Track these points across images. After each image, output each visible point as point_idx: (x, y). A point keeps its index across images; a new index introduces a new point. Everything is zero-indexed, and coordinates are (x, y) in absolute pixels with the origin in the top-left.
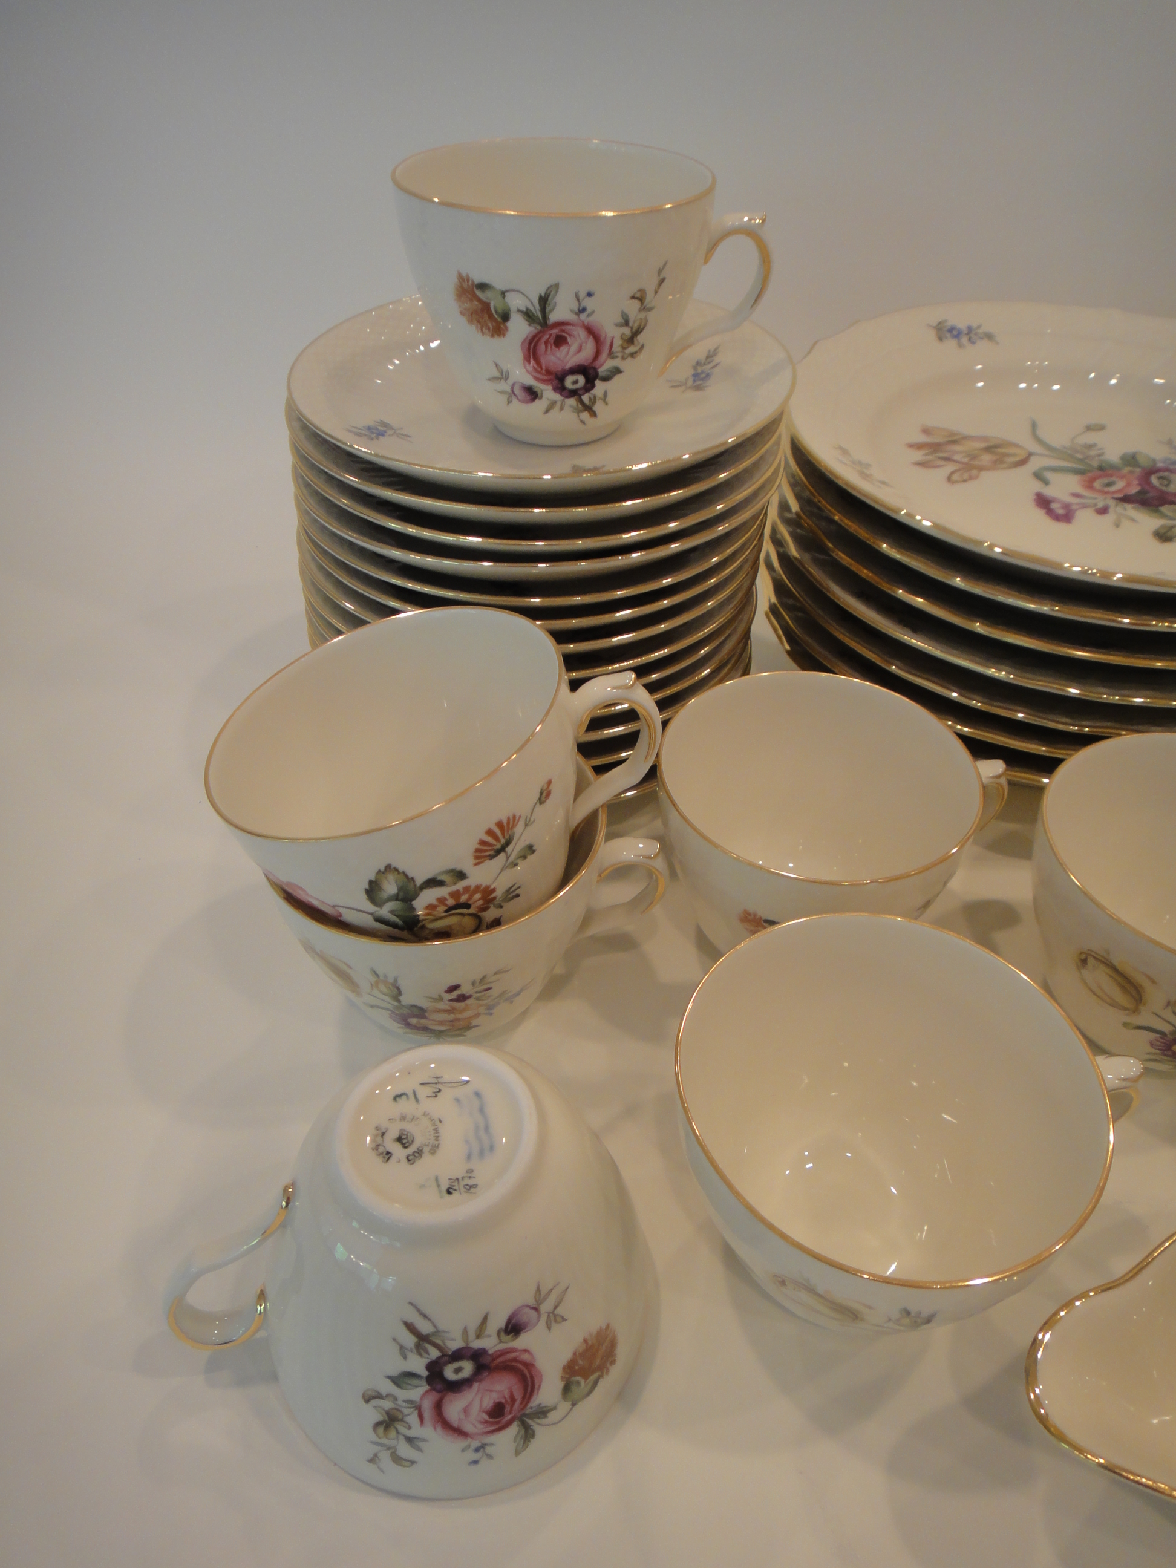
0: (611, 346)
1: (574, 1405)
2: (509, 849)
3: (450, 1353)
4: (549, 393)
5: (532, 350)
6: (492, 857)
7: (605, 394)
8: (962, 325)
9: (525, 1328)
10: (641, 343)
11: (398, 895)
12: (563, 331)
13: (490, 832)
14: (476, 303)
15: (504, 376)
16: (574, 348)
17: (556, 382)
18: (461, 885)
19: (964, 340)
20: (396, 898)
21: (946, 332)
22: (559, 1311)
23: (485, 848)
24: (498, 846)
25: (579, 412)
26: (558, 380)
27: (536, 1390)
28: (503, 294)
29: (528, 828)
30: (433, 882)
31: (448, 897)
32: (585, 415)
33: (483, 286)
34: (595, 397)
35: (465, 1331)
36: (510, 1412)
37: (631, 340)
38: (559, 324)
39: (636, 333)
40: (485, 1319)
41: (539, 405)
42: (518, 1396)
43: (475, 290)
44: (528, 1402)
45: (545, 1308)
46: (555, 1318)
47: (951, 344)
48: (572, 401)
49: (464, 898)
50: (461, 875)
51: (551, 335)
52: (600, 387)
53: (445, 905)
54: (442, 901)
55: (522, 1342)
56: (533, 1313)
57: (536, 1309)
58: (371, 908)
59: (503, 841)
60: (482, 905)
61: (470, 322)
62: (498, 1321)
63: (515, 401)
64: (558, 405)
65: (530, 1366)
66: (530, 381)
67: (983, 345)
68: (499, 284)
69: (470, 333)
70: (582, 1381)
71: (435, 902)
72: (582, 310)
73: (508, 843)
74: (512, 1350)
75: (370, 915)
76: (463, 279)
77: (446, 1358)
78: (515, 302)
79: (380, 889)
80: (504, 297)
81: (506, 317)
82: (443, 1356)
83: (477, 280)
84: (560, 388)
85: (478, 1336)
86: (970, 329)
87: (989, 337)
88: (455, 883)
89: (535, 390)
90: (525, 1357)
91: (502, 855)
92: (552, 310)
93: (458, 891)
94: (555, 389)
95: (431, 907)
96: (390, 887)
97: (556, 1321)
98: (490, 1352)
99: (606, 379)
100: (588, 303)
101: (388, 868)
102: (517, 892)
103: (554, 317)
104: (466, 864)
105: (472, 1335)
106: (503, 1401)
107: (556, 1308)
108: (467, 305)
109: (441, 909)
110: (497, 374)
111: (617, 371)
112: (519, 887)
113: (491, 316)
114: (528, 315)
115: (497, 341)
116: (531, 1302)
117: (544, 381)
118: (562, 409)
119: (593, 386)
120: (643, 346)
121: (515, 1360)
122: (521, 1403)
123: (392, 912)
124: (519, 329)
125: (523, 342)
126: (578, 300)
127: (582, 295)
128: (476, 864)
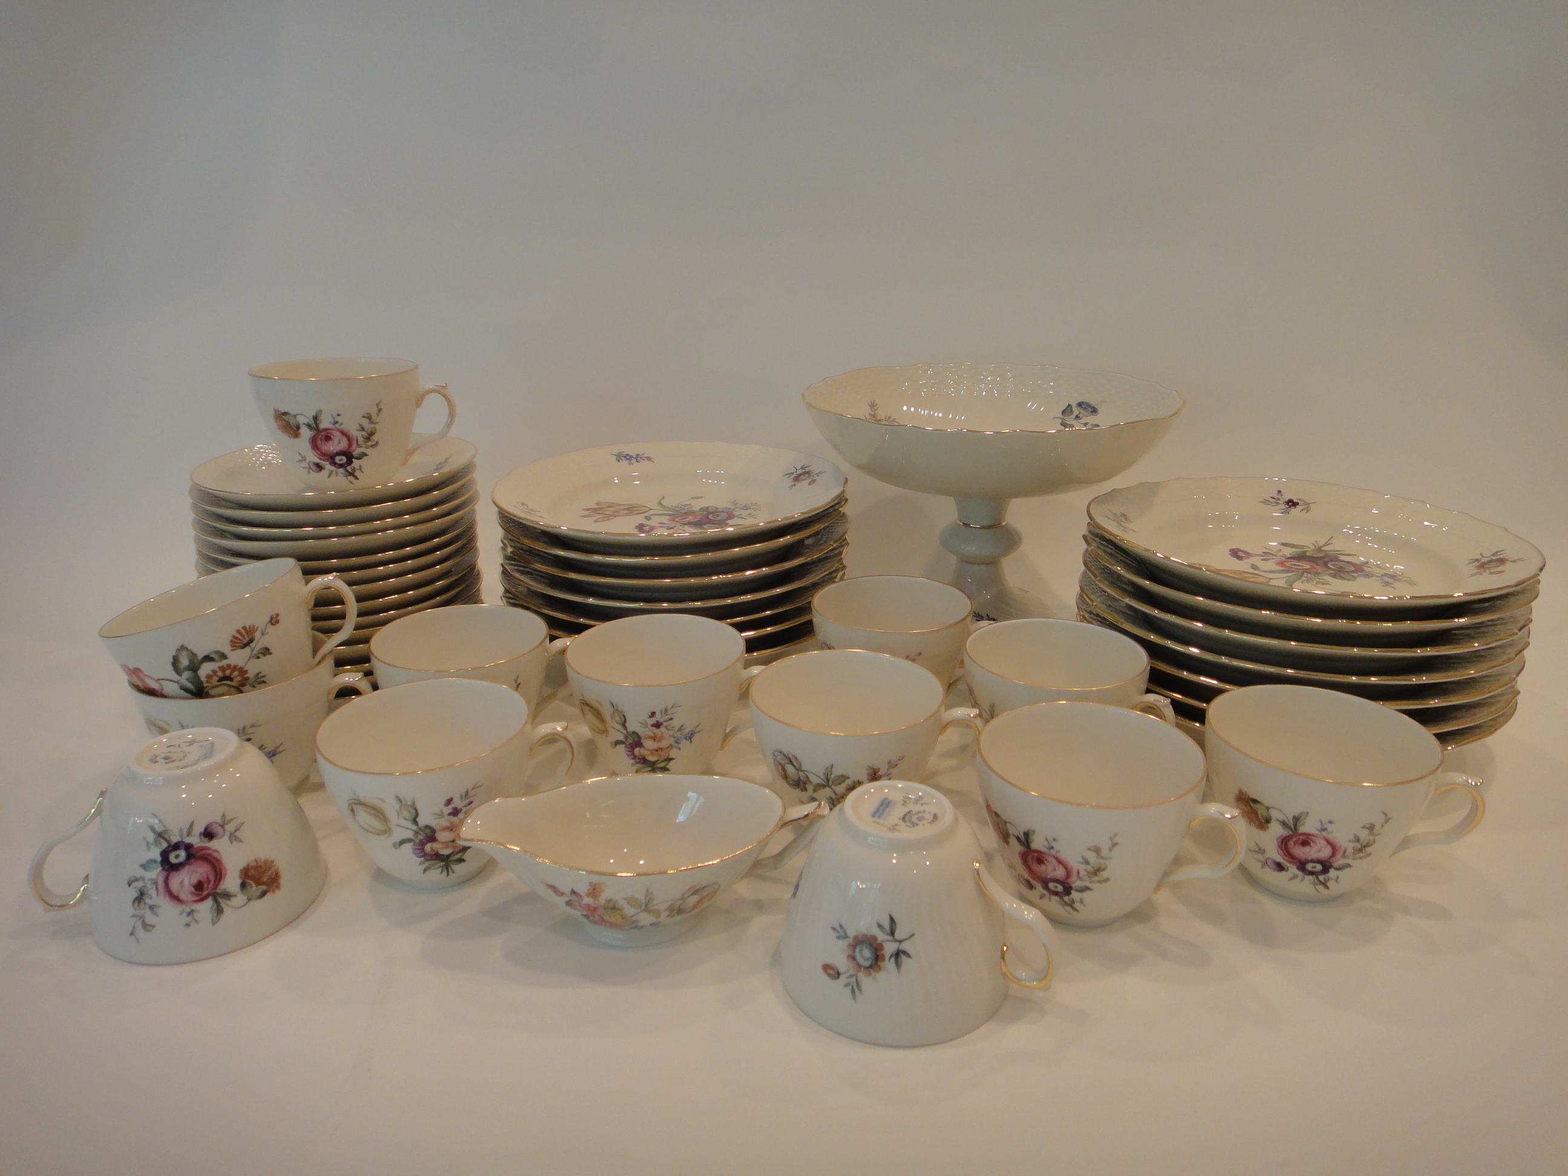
0: (357, 441)
1: (249, 900)
2: (253, 645)
3: (173, 844)
4: (328, 466)
5: (314, 445)
6: (242, 648)
7: (360, 466)
8: (633, 454)
9: (215, 837)
10: (376, 440)
11: (188, 666)
12: (328, 433)
13: (238, 631)
14: (283, 422)
15: (304, 459)
16: (336, 442)
17: (330, 460)
18: (224, 663)
19: (634, 461)
20: (188, 668)
21: (620, 457)
22: (237, 834)
23: (237, 641)
24: (245, 642)
25: (346, 476)
26: (331, 458)
27: (223, 878)
28: (295, 416)
29: (264, 637)
30: (208, 658)
31: (217, 669)
32: (351, 478)
33: (285, 414)
34: (354, 468)
35: (181, 831)
36: (207, 890)
37: (368, 438)
38: (325, 430)
39: (371, 434)
40: (192, 824)
41: (324, 473)
42: (212, 878)
43: (283, 417)
44: (218, 884)
45: (230, 828)
46: (234, 837)
47: (625, 463)
48: (341, 470)
49: (228, 672)
50: (224, 656)
51: (322, 436)
52: (356, 463)
53: (217, 676)
54: (214, 672)
55: (214, 844)
56: (220, 830)
57: (222, 826)
58: (176, 677)
59: (248, 639)
60: (241, 681)
61: (283, 432)
62: (199, 828)
63: (312, 472)
64: (334, 473)
65: (218, 861)
66: (317, 461)
67: (644, 464)
68: (292, 412)
69: (284, 437)
70: (254, 885)
71: (210, 673)
72: (336, 423)
73: (251, 641)
74: (208, 848)
75: (176, 684)
76: (276, 411)
77: (170, 848)
78: (302, 420)
79: (179, 662)
80: (296, 418)
81: (298, 428)
82: (169, 846)
83: (283, 411)
84: (334, 463)
85: (189, 834)
86: (637, 455)
87: (649, 459)
88: (221, 661)
89: (321, 464)
90: (216, 855)
91: (248, 649)
92: (320, 423)
93: (223, 666)
94: (330, 464)
95: (209, 677)
96: (185, 662)
97: (235, 840)
98: (195, 846)
99: (358, 458)
100: (338, 419)
101: (183, 648)
102: (264, 679)
103: (322, 426)
104: (226, 649)
105: (185, 833)
106: (202, 880)
107: (236, 831)
108: (280, 424)
109: (215, 679)
110: (300, 458)
111: (364, 455)
112: (264, 676)
113: (291, 427)
114: (309, 426)
115: (297, 440)
116: (219, 821)
117: (324, 460)
118: (337, 475)
119: (352, 462)
120: (377, 443)
121: (210, 855)
122: (214, 884)
123: (187, 679)
124: (306, 434)
125: (309, 440)
126: (333, 417)
127: (335, 415)
128: (232, 650)
